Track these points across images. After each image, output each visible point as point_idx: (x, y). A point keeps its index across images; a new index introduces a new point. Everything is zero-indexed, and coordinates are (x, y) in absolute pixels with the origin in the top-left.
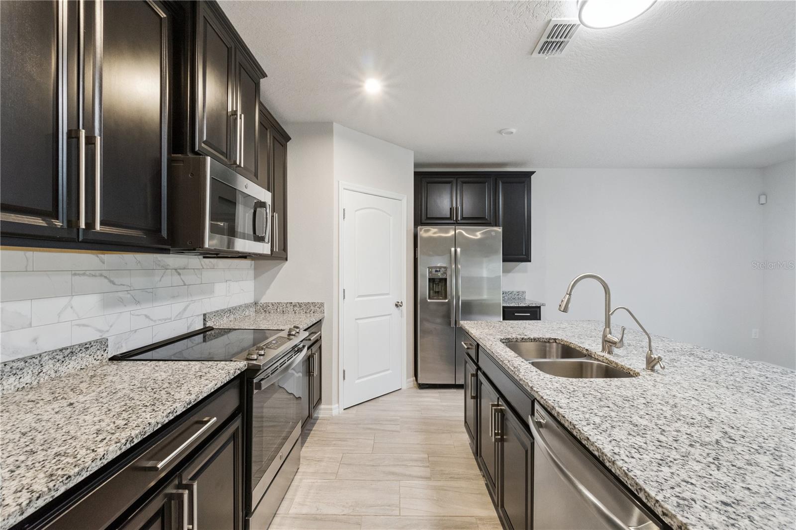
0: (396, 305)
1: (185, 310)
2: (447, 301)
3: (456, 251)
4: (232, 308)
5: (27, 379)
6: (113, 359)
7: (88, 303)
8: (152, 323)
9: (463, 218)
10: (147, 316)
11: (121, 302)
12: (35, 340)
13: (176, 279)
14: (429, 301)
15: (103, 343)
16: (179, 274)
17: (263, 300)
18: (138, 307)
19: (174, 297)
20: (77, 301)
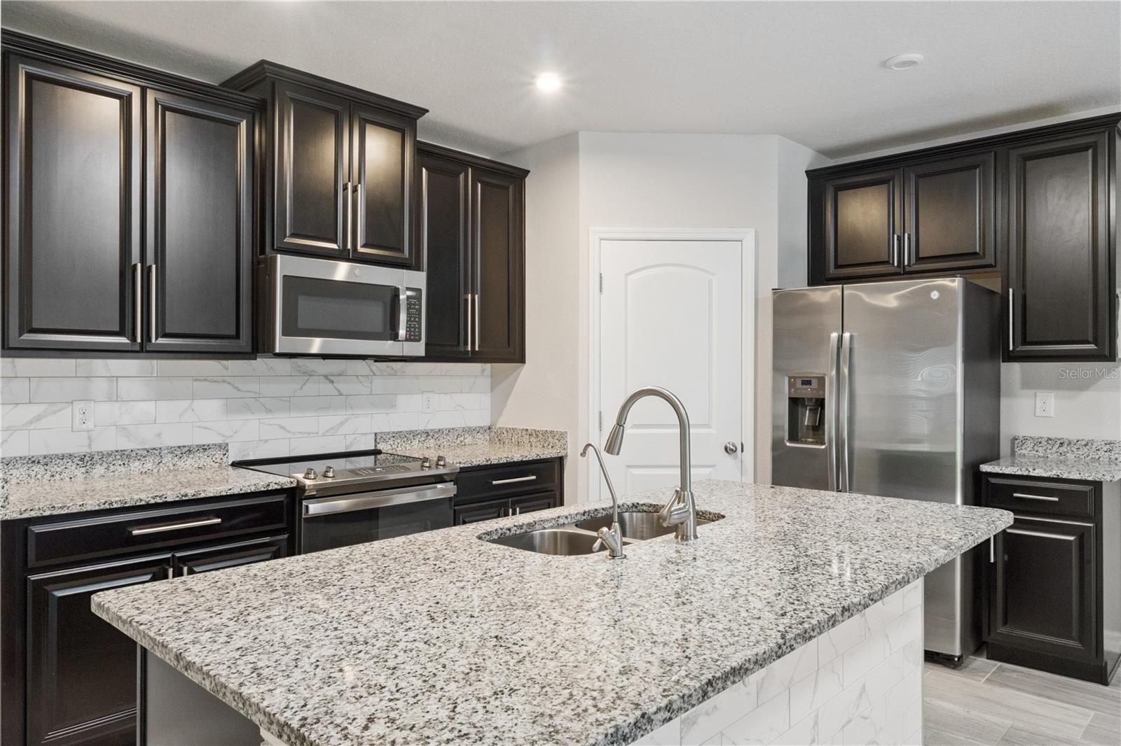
0: (726, 449)
1: (342, 424)
2: (823, 447)
3: (841, 339)
4: (432, 430)
5: (149, 465)
6: (236, 465)
7: (209, 409)
8: (290, 435)
9: (920, 259)
10: (282, 427)
11: (248, 409)
12: (159, 435)
13: (327, 388)
14: (788, 444)
15: (224, 447)
16: (332, 382)
17: (502, 423)
18: (270, 416)
19: (322, 408)
20: (198, 404)
